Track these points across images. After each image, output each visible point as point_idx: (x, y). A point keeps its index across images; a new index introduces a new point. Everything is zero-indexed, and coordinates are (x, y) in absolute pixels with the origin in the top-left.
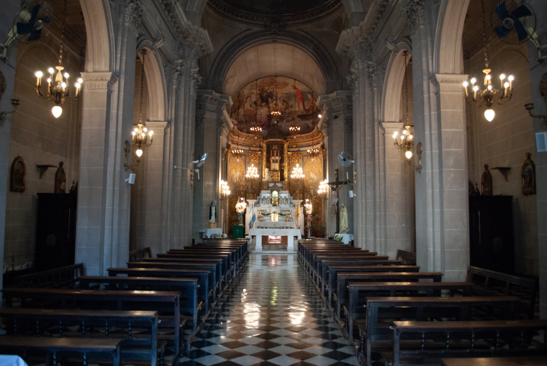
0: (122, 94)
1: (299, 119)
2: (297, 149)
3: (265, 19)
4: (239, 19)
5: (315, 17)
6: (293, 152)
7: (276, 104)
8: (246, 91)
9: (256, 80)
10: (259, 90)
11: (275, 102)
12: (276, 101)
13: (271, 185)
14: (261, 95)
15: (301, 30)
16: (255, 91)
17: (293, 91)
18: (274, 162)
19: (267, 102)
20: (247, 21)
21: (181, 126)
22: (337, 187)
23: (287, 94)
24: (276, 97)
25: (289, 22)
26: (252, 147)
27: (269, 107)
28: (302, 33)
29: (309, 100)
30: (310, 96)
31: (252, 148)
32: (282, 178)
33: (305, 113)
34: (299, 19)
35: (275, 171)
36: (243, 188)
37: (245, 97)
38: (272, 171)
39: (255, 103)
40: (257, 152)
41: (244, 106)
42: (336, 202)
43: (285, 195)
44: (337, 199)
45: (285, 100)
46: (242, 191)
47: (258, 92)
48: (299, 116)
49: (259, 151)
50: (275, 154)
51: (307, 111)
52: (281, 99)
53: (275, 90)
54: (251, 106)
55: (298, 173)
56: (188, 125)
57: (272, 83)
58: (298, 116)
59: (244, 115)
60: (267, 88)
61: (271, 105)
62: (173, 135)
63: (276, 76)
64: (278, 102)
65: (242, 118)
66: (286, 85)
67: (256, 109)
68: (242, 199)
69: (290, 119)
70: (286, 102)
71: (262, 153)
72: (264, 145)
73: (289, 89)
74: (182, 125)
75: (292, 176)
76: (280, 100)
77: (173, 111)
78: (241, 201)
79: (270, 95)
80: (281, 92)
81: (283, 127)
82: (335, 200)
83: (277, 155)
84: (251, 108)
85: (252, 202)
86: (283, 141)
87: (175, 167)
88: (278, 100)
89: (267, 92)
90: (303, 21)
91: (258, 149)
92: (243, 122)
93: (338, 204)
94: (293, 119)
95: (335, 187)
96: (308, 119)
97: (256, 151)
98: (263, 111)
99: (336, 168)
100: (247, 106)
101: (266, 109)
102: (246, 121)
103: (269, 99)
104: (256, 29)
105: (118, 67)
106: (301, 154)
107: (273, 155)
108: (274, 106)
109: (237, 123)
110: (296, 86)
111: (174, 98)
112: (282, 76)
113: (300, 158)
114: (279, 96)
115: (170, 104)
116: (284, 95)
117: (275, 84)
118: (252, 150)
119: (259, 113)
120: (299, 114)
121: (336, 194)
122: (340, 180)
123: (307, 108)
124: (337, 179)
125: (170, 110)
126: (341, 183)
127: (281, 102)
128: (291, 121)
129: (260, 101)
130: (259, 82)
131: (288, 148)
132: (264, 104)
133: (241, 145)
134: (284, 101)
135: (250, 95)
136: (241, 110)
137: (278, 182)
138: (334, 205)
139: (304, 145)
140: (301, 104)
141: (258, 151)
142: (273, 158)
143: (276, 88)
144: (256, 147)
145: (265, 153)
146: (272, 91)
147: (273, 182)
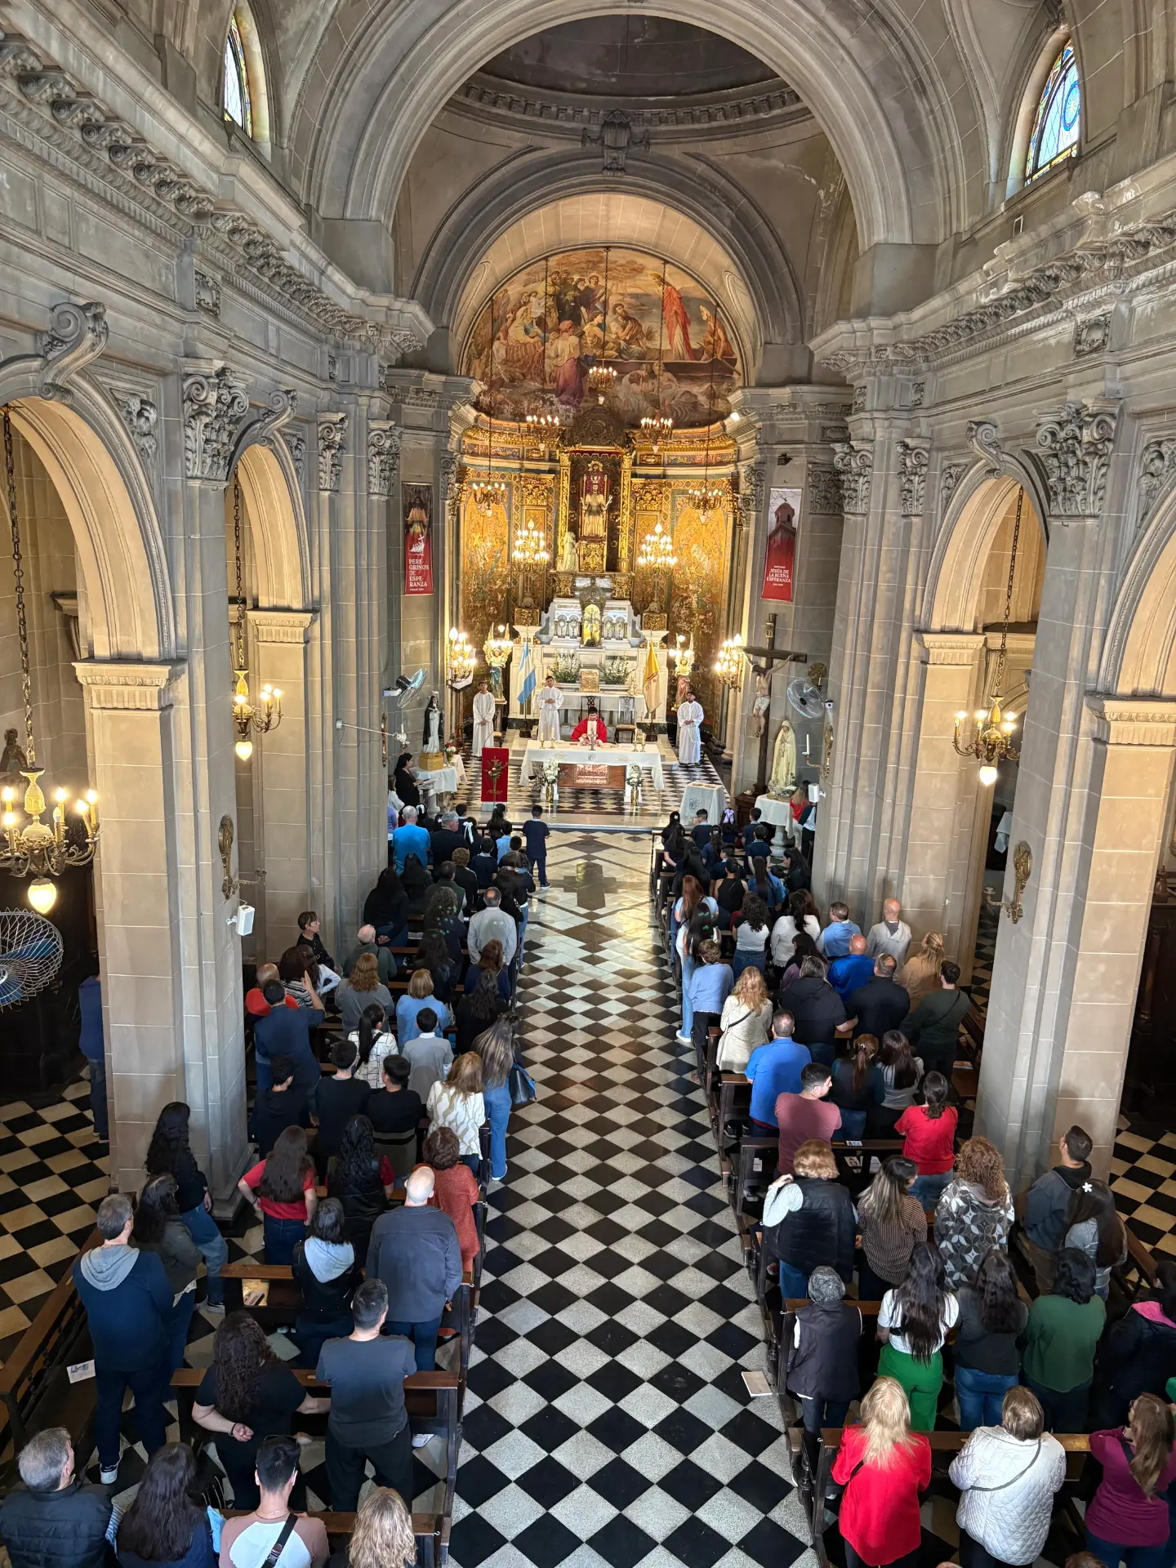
0: (201, 705)
1: (670, 375)
2: (658, 471)
3: (586, 113)
4: (502, 111)
5: (749, 117)
6: (647, 477)
7: (603, 326)
8: (514, 290)
9: (546, 259)
10: (554, 284)
11: (599, 319)
12: (605, 315)
13: (582, 583)
14: (557, 298)
15: (697, 157)
16: (541, 288)
17: (659, 290)
18: (590, 511)
19: (577, 320)
20: (527, 118)
21: (350, 605)
22: (770, 665)
23: (636, 296)
24: (605, 303)
25: (663, 128)
26: (528, 459)
27: (581, 335)
28: (701, 168)
29: (701, 321)
30: (705, 313)
31: (528, 465)
32: (612, 565)
33: (688, 361)
34: (694, 120)
35: (595, 539)
36: (504, 582)
37: (510, 306)
38: (585, 538)
39: (541, 322)
40: (543, 476)
41: (506, 333)
42: (764, 707)
43: (621, 611)
44: (766, 701)
45: (631, 312)
46: (500, 590)
47: (551, 290)
48: (669, 367)
49: (550, 471)
50: (595, 487)
51: (695, 354)
52: (619, 310)
53: (602, 282)
54: (527, 331)
55: (658, 553)
56: (370, 599)
57: (594, 265)
58: (666, 365)
59: (505, 362)
60: (576, 277)
61: (587, 328)
62: (328, 642)
63: (608, 248)
64: (608, 319)
65: (499, 368)
66: (638, 270)
67: (544, 341)
68: (501, 628)
69: (643, 373)
70: (635, 321)
71: (557, 480)
72: (565, 460)
73: (646, 284)
74: (352, 603)
75: (641, 561)
76: (615, 312)
77: (326, 568)
78: (498, 636)
79: (587, 298)
80: (618, 291)
81: (621, 396)
82: (762, 704)
83: (600, 491)
84: (528, 339)
85: (526, 631)
86: (620, 449)
87: (339, 725)
88: (610, 313)
89: (576, 288)
90: (706, 126)
91: (545, 466)
92: (502, 383)
93: (767, 714)
94: (652, 374)
95: (763, 662)
96: (694, 380)
97: (538, 472)
98: (564, 347)
99: (773, 611)
100: (516, 333)
101: (574, 340)
102: (512, 380)
103: (583, 309)
104: (555, 147)
105: (183, 630)
106: (670, 485)
107: (589, 491)
108: (598, 331)
109: (485, 388)
110: (668, 278)
111: (326, 530)
112: (627, 246)
113: (667, 497)
114: (612, 301)
115: (316, 551)
116: (628, 300)
117: (603, 265)
118: (528, 471)
119: (550, 352)
120: (671, 359)
121: (765, 685)
122: (777, 646)
123: (694, 345)
124: (772, 642)
125: (316, 569)
126: (783, 656)
127: (616, 320)
128: (645, 380)
129: (555, 315)
130: (553, 261)
131: (634, 464)
132: (566, 324)
133: (497, 455)
134: (627, 318)
135: (524, 299)
136: (496, 344)
137: (602, 577)
138: (757, 716)
139: (680, 460)
140: (678, 332)
141: (544, 472)
142: (589, 498)
143: (606, 278)
144: (540, 460)
145: (566, 484)
146: (592, 285)
147: (586, 576)
